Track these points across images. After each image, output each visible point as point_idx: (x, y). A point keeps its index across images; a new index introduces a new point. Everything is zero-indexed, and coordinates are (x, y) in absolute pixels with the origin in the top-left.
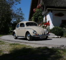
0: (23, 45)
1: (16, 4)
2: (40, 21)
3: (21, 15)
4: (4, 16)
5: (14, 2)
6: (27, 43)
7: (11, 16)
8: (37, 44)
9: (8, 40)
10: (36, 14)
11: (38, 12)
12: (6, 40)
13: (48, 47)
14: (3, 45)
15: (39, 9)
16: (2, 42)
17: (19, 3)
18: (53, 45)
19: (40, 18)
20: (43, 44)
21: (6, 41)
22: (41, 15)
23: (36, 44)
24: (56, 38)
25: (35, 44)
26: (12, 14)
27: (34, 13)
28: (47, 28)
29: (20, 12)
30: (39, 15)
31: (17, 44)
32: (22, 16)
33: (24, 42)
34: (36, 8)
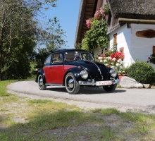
0: (60, 103)
1: (46, 9)
2: (103, 48)
3: (57, 35)
4: (17, 37)
5: (41, 4)
6: (70, 99)
7: (35, 37)
8: (94, 102)
9: (25, 93)
10: (92, 32)
11: (98, 27)
12: (20, 92)
13: (118, 109)
14: (14, 104)
15: (98, 20)
16: (12, 97)
17: (54, 6)
18: (129, 105)
19: (103, 42)
20: (106, 103)
21: (21, 95)
22: (104, 34)
23: (90, 102)
24: (139, 88)
25: (88, 101)
26: (35, 32)
27: (88, 29)
28: (117, 64)
29: (56, 27)
30: (100, 35)
31: (45, 102)
32: (60, 37)
33: (62, 98)
34: (93, 16)
